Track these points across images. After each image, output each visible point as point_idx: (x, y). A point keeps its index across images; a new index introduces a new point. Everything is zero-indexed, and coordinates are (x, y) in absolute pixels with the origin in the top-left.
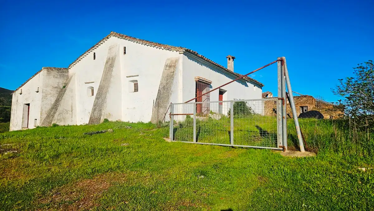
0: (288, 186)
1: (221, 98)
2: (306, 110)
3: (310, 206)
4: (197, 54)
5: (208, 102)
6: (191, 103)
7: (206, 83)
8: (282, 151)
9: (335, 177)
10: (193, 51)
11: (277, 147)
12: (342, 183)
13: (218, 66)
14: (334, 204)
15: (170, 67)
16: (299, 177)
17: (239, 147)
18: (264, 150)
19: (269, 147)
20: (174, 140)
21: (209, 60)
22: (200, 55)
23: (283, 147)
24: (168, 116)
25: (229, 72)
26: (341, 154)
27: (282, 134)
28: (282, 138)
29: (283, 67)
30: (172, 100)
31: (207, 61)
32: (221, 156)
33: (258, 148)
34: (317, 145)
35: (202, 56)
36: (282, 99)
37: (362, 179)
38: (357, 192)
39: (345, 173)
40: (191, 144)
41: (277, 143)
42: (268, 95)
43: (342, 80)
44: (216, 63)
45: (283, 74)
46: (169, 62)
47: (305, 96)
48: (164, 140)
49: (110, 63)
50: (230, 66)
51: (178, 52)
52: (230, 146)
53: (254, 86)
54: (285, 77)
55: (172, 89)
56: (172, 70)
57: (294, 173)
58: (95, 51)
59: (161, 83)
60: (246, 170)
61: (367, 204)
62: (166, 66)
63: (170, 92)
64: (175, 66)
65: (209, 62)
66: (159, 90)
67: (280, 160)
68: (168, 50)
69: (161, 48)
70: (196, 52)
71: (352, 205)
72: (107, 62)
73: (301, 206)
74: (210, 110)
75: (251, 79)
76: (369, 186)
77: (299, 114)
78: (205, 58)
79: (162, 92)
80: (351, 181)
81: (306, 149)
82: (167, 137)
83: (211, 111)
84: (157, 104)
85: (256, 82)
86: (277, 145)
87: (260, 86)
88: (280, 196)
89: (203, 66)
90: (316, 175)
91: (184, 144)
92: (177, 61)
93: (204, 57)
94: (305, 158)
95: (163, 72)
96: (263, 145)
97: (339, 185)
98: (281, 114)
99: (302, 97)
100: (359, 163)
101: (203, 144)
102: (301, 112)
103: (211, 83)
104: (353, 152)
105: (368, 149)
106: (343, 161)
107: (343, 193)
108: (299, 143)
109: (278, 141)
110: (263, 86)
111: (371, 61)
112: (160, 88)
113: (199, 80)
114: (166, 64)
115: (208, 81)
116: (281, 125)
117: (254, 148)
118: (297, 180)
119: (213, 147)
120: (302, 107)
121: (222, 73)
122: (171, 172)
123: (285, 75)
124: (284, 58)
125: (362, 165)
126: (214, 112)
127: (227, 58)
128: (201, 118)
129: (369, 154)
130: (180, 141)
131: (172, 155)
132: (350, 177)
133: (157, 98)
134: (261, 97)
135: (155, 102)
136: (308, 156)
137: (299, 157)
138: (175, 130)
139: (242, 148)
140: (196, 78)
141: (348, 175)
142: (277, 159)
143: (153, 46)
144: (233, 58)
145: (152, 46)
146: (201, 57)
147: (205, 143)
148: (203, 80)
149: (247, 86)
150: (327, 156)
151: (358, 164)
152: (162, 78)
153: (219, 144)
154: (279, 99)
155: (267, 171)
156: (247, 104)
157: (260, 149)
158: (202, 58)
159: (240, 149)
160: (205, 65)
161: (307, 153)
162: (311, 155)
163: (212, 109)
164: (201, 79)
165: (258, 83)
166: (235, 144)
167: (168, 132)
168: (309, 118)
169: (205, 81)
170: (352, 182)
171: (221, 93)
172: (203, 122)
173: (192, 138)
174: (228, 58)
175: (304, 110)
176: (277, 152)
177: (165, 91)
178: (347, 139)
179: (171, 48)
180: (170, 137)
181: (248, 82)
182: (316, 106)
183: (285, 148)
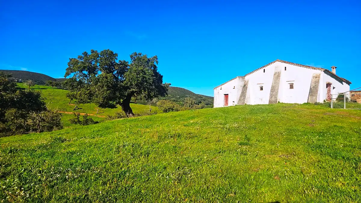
15: (316, 77)
49: (277, 74)
51: (320, 70)
53: (346, 84)
56: (317, 79)
58: (265, 68)
59: (312, 85)
63: (318, 89)
64: (319, 77)
65: (331, 73)
66: (311, 88)
68: (314, 69)
69: (310, 68)
72: (275, 75)
79: (313, 89)
87: (348, 83)
92: (320, 75)
95: (312, 80)
114: (313, 76)
140: (327, 82)
143: (304, 67)
144: (336, 68)
160: (330, 75)
169: (330, 83)
177: (315, 89)
180: (331, 107)
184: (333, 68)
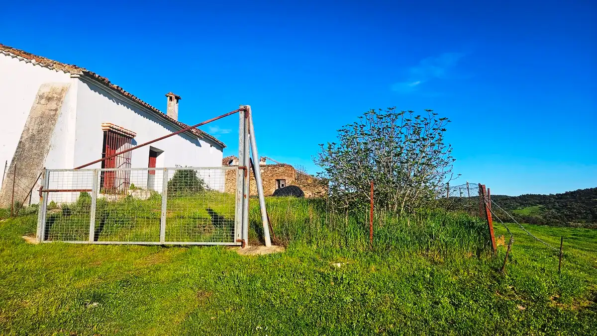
0: (241, 300)
1: (152, 163)
2: (283, 185)
3: (267, 328)
4: (109, 82)
5: (127, 169)
6: (88, 170)
7: (125, 136)
8: (241, 247)
9: (304, 279)
10: (99, 76)
11: (233, 242)
12: (312, 287)
13: (150, 108)
14: (299, 319)
15: (49, 99)
16: (259, 285)
17: (175, 246)
18: (214, 247)
19: (222, 242)
20: (46, 239)
21: (133, 96)
22: (115, 86)
23: (242, 242)
24: (36, 194)
25: (169, 120)
26: (315, 247)
27: (241, 221)
28: (241, 227)
29: (247, 119)
30: (48, 163)
31: (127, 96)
32: (138, 263)
33: (204, 245)
34: (288, 235)
35: (118, 87)
36: (244, 169)
37: (336, 279)
38: (328, 297)
39: (316, 273)
40: (83, 245)
41: (233, 236)
42: (232, 161)
43: (322, 145)
44: (145, 103)
45: (247, 131)
46: (46, 91)
47: (283, 165)
48: (25, 240)
50: (173, 110)
51: (68, 74)
52: (158, 245)
53: (211, 146)
54: (249, 135)
55: (52, 140)
56: (53, 105)
57: (252, 279)
59: (27, 130)
60: (179, 283)
61: (338, 312)
62: (41, 97)
63: (47, 147)
64: (60, 98)
65: (131, 99)
66: (20, 142)
67: (235, 262)
68: (46, 67)
69: (30, 62)
70: (107, 79)
71: (320, 317)
73: (255, 330)
74: (131, 183)
75: (206, 135)
76: (343, 288)
77: (274, 191)
78: (125, 92)
79: (27, 146)
80: (322, 283)
81: (273, 243)
82: (32, 234)
83: (133, 185)
84: (13, 169)
85: (214, 140)
86: (233, 239)
87: (221, 147)
88: (226, 319)
89: (121, 106)
90: (281, 280)
91: (68, 245)
92: (64, 90)
93: (122, 89)
94: (270, 255)
95: (33, 109)
96: (212, 240)
97: (309, 290)
98: (241, 191)
99: (279, 165)
100: (335, 257)
101: (107, 245)
102: (277, 188)
103: (134, 136)
104: (329, 242)
105: (346, 237)
106: (317, 257)
107: (311, 301)
108: (264, 234)
109: (235, 231)
110: (224, 147)
111: (357, 123)
112: (23, 139)
113: (111, 129)
114: (41, 94)
115: (129, 132)
116: (241, 208)
117: (198, 246)
118: (255, 290)
119: (126, 249)
120: (278, 181)
121: (156, 120)
122: (28, 302)
123: (249, 133)
124: (249, 107)
125: (337, 260)
126: (138, 186)
127: (167, 96)
128: (110, 198)
129: (346, 244)
130: (59, 242)
131: (37, 270)
132: (321, 278)
133: (14, 158)
134: (220, 164)
135: (9, 165)
136: (274, 253)
137: (262, 254)
138: (50, 221)
139: (180, 246)
140: (105, 125)
141: (320, 274)
142: (231, 259)
143: (11, 54)
144: (178, 98)
145: (9, 55)
146: (116, 88)
147: (112, 243)
148: (118, 130)
149: (199, 145)
150: (298, 251)
151: (332, 258)
152: (29, 119)
153: (139, 243)
154: (240, 168)
155: (212, 281)
156: (197, 175)
157: (207, 245)
158: (119, 91)
159: (176, 249)
160: (123, 103)
161: (275, 247)
162: (279, 249)
163: (133, 181)
164: (115, 127)
165: (217, 141)
166: (168, 241)
167: (34, 224)
168: (286, 196)
169: (122, 132)
170: (324, 284)
171: (154, 154)
172: (114, 203)
173: (87, 234)
174: (169, 98)
175: (281, 186)
176: (233, 249)
177: (34, 146)
178: (323, 225)
179: (52, 64)
180: (38, 233)
181: (201, 138)
182: (295, 179)
183: (244, 243)
184: (171, 98)
